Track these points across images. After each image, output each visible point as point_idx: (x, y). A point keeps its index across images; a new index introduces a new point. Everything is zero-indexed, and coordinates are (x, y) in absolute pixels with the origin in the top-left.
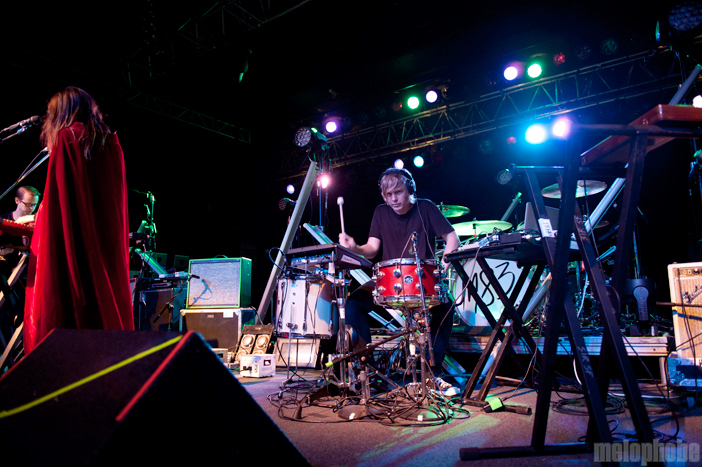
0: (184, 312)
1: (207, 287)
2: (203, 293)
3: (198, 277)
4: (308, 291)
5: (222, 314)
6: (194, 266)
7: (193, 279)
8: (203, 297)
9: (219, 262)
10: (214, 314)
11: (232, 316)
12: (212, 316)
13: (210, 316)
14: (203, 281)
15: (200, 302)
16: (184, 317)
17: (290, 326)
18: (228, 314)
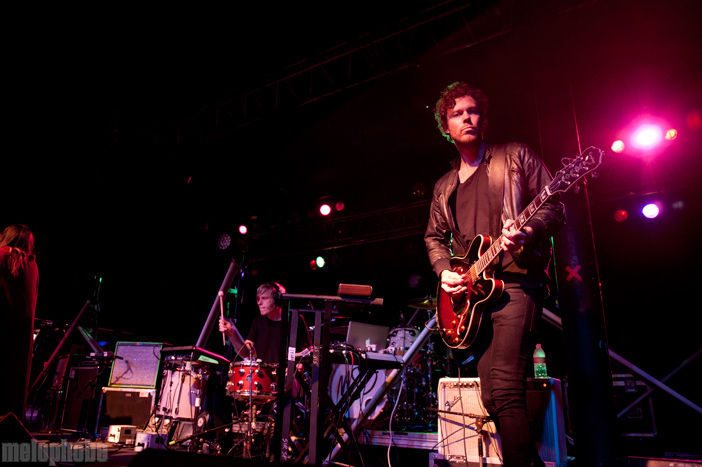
0: (105, 389)
1: (129, 369)
2: (126, 373)
3: (122, 358)
4: (183, 381)
5: (138, 393)
6: (122, 348)
7: (117, 360)
8: (125, 376)
9: (143, 345)
10: (132, 393)
11: (147, 396)
12: (129, 395)
13: (128, 395)
14: (127, 362)
15: (121, 381)
16: (105, 394)
17: (165, 409)
18: (144, 393)
